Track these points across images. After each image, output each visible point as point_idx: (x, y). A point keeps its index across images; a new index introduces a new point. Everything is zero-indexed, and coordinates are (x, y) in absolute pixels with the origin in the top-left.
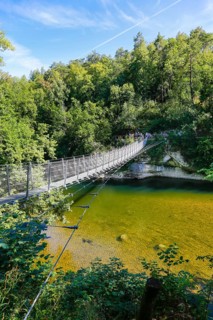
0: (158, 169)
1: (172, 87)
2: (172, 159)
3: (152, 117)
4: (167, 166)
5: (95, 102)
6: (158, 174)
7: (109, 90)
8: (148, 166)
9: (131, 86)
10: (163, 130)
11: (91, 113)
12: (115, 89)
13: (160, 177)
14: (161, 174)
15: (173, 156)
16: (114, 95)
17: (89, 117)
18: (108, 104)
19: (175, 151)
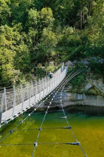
0: (80, 97)
1: (91, 13)
2: (93, 87)
3: (72, 44)
4: (88, 94)
5: (12, 26)
6: (80, 103)
7: (26, 14)
8: (69, 95)
9: (50, 11)
10: (84, 57)
11: (8, 39)
12: (33, 13)
13: (81, 105)
14: (82, 103)
15: (95, 84)
16: (32, 20)
17: (7, 42)
18: (26, 30)
19: (97, 78)
